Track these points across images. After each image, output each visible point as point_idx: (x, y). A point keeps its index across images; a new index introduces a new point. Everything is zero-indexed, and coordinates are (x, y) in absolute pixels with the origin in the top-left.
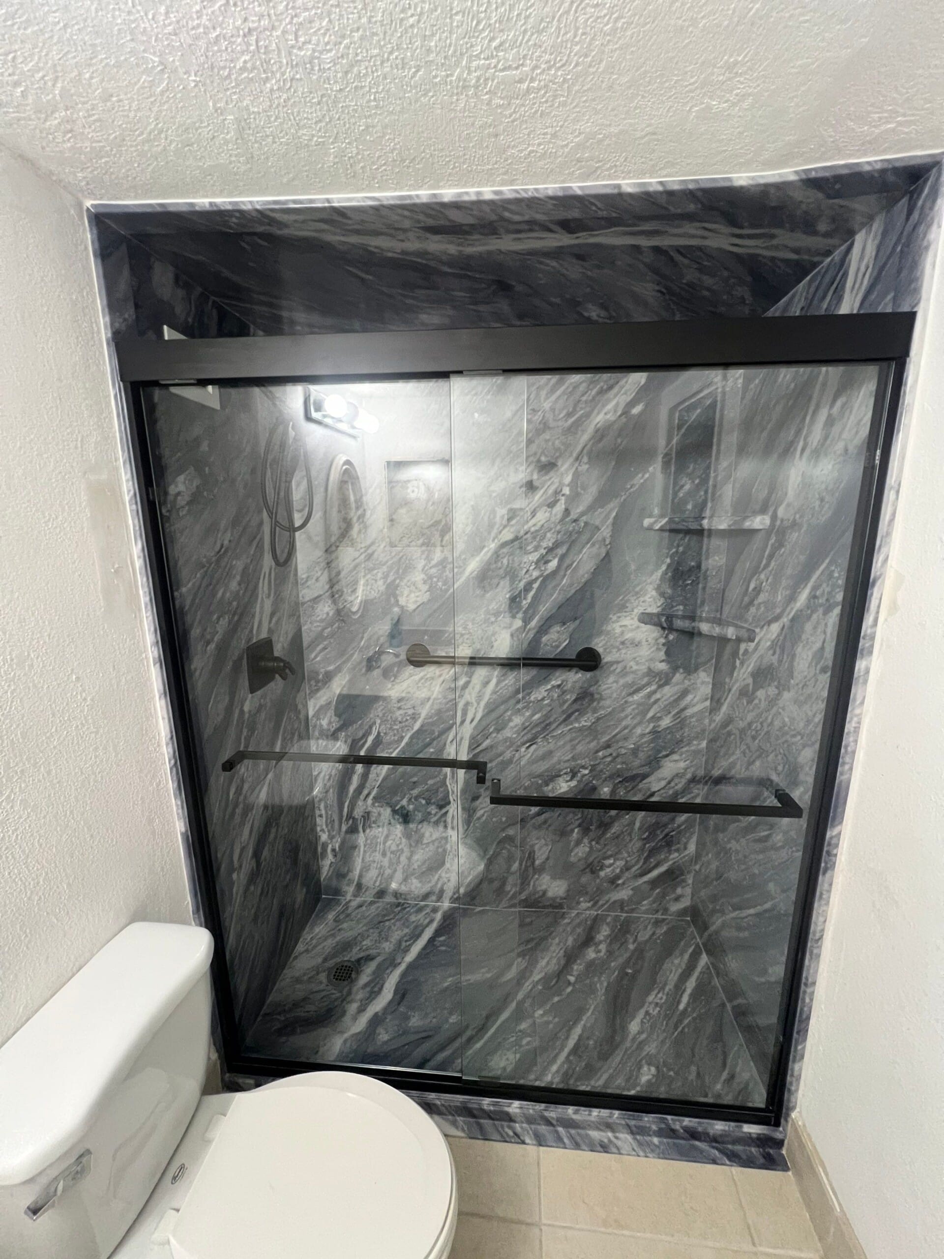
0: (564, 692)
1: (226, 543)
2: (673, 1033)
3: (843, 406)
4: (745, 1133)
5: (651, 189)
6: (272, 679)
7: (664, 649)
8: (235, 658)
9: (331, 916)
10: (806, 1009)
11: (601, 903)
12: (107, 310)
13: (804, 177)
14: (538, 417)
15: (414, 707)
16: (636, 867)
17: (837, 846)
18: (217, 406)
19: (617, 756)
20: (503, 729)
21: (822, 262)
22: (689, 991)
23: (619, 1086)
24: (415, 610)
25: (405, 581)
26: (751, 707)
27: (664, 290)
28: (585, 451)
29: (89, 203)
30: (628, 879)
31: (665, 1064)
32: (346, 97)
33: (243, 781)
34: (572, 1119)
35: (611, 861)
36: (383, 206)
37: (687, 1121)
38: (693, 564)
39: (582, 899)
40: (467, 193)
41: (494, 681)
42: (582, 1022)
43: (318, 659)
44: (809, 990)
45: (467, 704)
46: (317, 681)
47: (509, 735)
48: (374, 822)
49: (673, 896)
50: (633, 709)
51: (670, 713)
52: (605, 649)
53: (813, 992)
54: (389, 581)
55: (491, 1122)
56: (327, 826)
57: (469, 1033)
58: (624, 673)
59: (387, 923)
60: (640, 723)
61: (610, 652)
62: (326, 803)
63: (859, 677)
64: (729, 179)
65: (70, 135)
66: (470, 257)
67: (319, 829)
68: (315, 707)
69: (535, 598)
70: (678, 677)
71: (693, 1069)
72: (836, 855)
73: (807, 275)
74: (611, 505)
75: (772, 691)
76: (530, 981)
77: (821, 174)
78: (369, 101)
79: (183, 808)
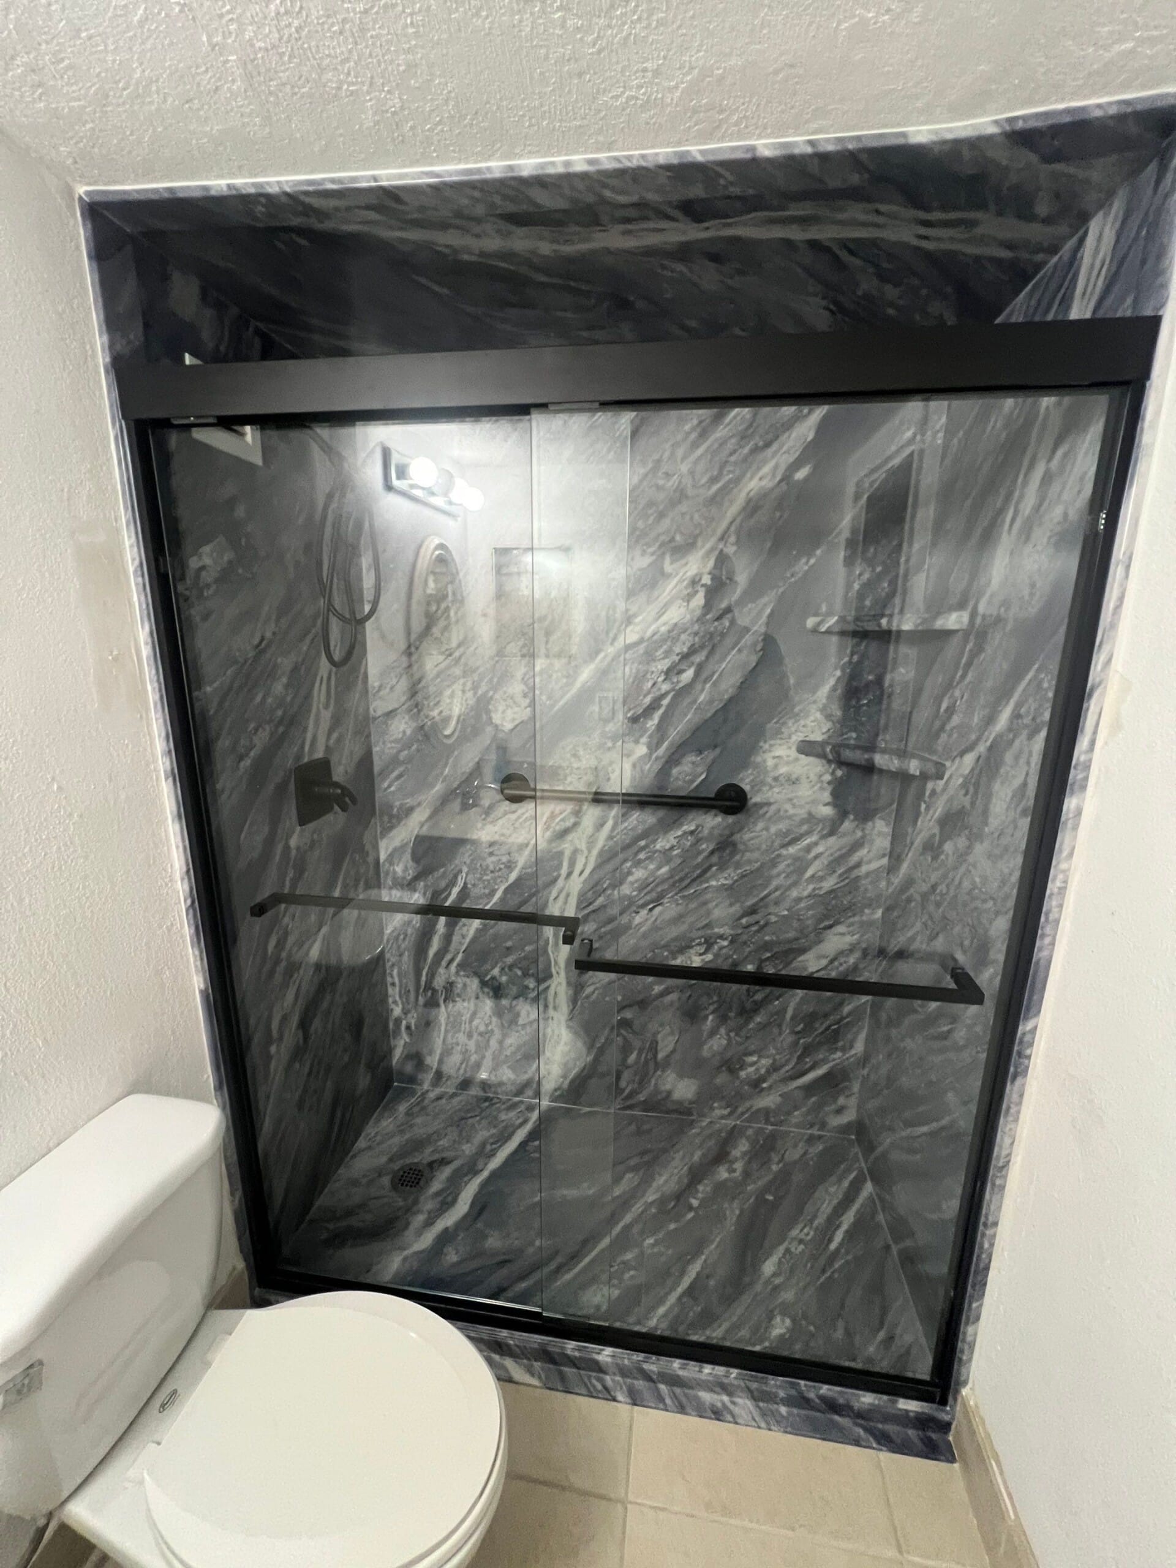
0: (698, 841)
1: (268, 635)
2: (819, 1278)
3: (1066, 455)
4: (900, 1410)
5: (797, 151)
6: (329, 810)
7: (830, 788)
8: (278, 779)
9: (402, 1108)
10: (984, 1256)
11: (740, 1110)
12: (104, 328)
13: (1008, 128)
14: (673, 482)
15: (509, 854)
16: (787, 1068)
17: (1031, 1044)
18: (258, 461)
19: (766, 924)
20: (621, 883)
21: (1045, 263)
22: (845, 1227)
23: (743, 1339)
24: (512, 730)
25: (501, 692)
26: (936, 865)
27: (832, 307)
28: (733, 528)
29: (81, 190)
30: (775, 1082)
31: (805, 1316)
32: (375, 21)
33: (286, 934)
34: (678, 1376)
35: (754, 1059)
36: (445, 184)
37: (825, 1389)
38: (871, 678)
39: (716, 1105)
40: (553, 163)
41: (610, 823)
42: (703, 1257)
43: (393, 789)
44: (988, 1232)
45: (575, 852)
46: (391, 816)
47: (628, 892)
48: (459, 995)
49: (833, 1107)
50: (788, 866)
51: (834, 872)
52: (752, 787)
53: (994, 1236)
54: (480, 692)
55: (574, 1370)
56: (400, 997)
57: (559, 1259)
58: (778, 816)
59: (470, 1121)
60: (795, 884)
61: (759, 790)
62: (400, 968)
63: (1067, 820)
64: (904, 135)
65: (40, 91)
66: (570, 260)
67: (390, 1000)
68: (387, 849)
69: (662, 719)
70: (847, 825)
71: (840, 1324)
72: (1029, 1057)
73: (1026, 285)
74: (765, 599)
75: (962, 842)
76: (642, 1201)
77: (1032, 124)
78: (406, 26)
79: (202, 959)
